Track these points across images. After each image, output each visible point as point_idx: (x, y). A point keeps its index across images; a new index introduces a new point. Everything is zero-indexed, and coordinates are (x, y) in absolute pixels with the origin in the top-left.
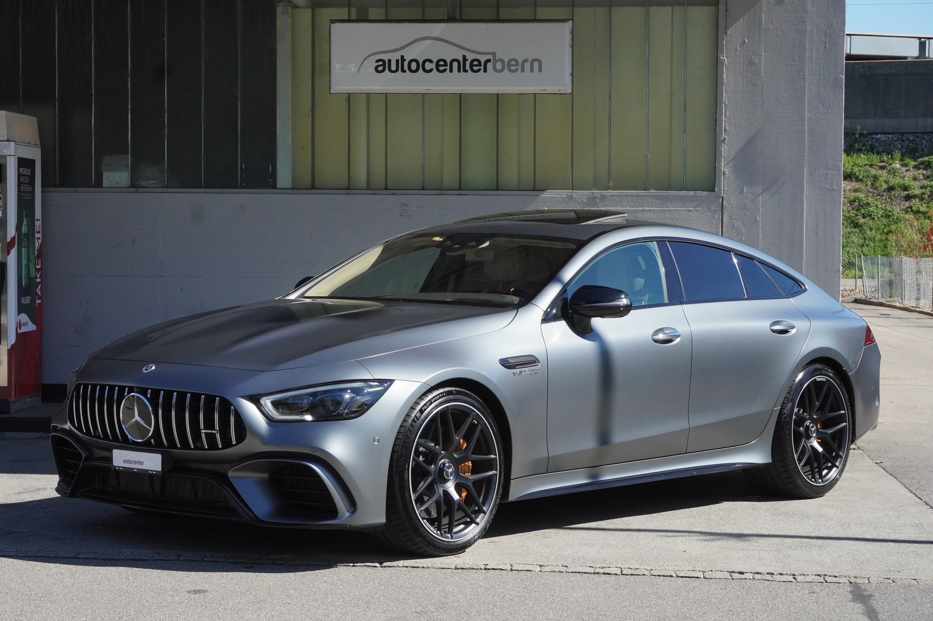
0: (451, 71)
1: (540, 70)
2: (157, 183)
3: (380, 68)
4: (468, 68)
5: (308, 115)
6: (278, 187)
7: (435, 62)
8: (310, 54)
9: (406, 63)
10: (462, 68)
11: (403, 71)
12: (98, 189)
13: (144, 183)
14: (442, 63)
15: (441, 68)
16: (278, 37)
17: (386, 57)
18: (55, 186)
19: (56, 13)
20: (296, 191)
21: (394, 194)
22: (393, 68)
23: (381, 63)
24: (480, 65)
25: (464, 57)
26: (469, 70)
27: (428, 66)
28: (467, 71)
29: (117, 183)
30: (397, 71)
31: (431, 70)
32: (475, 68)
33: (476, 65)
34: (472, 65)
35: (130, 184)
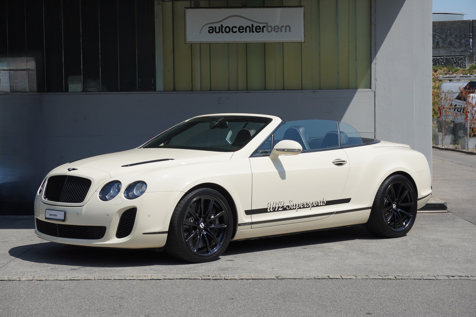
0: (246, 32)
1: (290, 31)
2: (96, 89)
3: (211, 31)
4: (254, 30)
5: (171, 54)
6: (157, 90)
7: (238, 28)
8: (172, 25)
9: (224, 29)
10: (251, 31)
11: (222, 32)
12: (67, 93)
13: (89, 90)
14: (241, 28)
15: (241, 31)
16: (155, 16)
17: (214, 26)
18: (45, 92)
19: (43, 5)
20: (166, 92)
21: (215, 93)
22: (217, 31)
23: (211, 28)
24: (260, 29)
25: (252, 25)
26: (255, 32)
27: (235, 30)
28: (254, 32)
29: (76, 90)
30: (219, 32)
31: (236, 32)
32: (258, 30)
33: (258, 29)
34: (256, 29)
35: (82, 90)
